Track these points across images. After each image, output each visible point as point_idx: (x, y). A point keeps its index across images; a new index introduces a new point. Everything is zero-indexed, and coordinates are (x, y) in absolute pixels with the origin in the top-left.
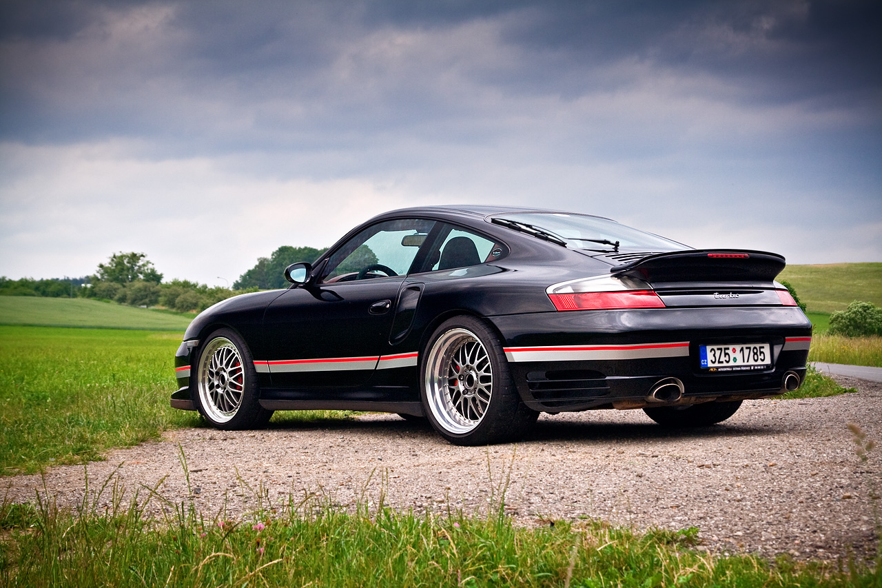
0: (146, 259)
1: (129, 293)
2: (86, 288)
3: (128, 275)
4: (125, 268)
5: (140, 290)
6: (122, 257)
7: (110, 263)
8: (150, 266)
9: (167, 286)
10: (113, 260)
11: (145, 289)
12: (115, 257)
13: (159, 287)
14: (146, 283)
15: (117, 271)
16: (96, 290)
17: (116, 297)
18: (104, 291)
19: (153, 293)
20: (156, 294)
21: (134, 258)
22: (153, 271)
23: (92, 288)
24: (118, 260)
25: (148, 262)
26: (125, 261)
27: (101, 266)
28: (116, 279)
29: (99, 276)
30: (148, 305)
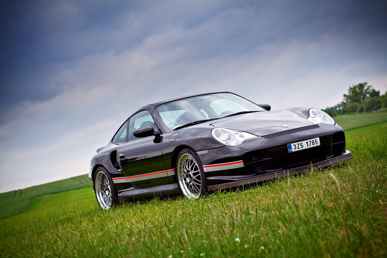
0: (368, 85)
1: (364, 106)
2: (340, 110)
3: (360, 97)
4: (358, 93)
5: (369, 103)
6: (355, 87)
7: (349, 93)
8: (371, 88)
9: (383, 97)
10: (350, 91)
11: (373, 101)
12: (350, 88)
13: (379, 99)
14: (372, 98)
15: (354, 96)
16: (346, 109)
17: (358, 110)
18: (350, 109)
19: (378, 102)
20: (379, 102)
21: (361, 86)
22: (374, 90)
23: (344, 109)
24: (353, 90)
25: (369, 87)
26: (357, 89)
27: (345, 96)
28: (355, 101)
29: (345, 101)
30: (376, 110)
